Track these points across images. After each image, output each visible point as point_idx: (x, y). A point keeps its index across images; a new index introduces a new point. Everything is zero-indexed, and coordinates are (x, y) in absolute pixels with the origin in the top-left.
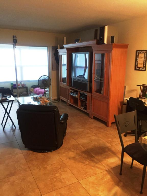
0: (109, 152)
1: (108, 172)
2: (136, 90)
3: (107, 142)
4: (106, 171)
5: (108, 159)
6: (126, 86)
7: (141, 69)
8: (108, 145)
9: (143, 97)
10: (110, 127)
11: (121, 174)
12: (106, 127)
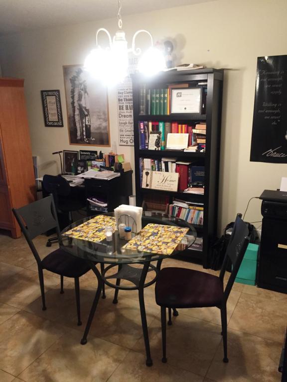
0: (21, 281)
1: (22, 313)
2: (55, 162)
3: (15, 265)
4: (18, 313)
5: (18, 293)
6: (36, 157)
7: (56, 124)
8: (18, 269)
9: (69, 173)
10: (19, 237)
11: (44, 309)
12: (12, 239)
